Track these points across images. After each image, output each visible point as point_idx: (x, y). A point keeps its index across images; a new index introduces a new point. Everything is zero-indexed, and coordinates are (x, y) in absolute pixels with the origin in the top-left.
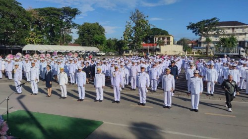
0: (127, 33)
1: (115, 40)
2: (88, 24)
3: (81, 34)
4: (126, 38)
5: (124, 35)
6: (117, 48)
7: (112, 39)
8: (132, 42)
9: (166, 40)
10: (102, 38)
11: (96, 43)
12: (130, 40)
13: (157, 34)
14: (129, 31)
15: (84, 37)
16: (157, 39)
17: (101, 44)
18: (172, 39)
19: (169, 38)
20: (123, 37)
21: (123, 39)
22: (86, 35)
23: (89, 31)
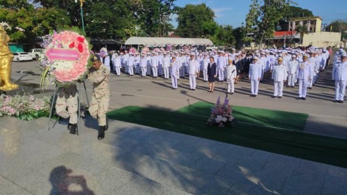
0: (251, 17)
1: (228, 28)
2: (192, 6)
3: (182, 22)
4: (250, 24)
5: (247, 20)
6: (231, 39)
7: (223, 27)
8: (258, 30)
9: (309, 25)
10: (213, 26)
11: (206, 33)
12: (256, 26)
13: (294, 16)
14: (255, 13)
15: (185, 25)
16: (294, 24)
17: (211, 35)
18: (319, 23)
19: (314, 23)
20: (245, 23)
21: (245, 26)
22: (188, 22)
23: (192, 16)
